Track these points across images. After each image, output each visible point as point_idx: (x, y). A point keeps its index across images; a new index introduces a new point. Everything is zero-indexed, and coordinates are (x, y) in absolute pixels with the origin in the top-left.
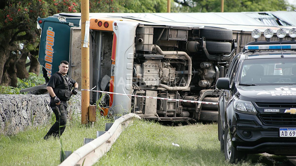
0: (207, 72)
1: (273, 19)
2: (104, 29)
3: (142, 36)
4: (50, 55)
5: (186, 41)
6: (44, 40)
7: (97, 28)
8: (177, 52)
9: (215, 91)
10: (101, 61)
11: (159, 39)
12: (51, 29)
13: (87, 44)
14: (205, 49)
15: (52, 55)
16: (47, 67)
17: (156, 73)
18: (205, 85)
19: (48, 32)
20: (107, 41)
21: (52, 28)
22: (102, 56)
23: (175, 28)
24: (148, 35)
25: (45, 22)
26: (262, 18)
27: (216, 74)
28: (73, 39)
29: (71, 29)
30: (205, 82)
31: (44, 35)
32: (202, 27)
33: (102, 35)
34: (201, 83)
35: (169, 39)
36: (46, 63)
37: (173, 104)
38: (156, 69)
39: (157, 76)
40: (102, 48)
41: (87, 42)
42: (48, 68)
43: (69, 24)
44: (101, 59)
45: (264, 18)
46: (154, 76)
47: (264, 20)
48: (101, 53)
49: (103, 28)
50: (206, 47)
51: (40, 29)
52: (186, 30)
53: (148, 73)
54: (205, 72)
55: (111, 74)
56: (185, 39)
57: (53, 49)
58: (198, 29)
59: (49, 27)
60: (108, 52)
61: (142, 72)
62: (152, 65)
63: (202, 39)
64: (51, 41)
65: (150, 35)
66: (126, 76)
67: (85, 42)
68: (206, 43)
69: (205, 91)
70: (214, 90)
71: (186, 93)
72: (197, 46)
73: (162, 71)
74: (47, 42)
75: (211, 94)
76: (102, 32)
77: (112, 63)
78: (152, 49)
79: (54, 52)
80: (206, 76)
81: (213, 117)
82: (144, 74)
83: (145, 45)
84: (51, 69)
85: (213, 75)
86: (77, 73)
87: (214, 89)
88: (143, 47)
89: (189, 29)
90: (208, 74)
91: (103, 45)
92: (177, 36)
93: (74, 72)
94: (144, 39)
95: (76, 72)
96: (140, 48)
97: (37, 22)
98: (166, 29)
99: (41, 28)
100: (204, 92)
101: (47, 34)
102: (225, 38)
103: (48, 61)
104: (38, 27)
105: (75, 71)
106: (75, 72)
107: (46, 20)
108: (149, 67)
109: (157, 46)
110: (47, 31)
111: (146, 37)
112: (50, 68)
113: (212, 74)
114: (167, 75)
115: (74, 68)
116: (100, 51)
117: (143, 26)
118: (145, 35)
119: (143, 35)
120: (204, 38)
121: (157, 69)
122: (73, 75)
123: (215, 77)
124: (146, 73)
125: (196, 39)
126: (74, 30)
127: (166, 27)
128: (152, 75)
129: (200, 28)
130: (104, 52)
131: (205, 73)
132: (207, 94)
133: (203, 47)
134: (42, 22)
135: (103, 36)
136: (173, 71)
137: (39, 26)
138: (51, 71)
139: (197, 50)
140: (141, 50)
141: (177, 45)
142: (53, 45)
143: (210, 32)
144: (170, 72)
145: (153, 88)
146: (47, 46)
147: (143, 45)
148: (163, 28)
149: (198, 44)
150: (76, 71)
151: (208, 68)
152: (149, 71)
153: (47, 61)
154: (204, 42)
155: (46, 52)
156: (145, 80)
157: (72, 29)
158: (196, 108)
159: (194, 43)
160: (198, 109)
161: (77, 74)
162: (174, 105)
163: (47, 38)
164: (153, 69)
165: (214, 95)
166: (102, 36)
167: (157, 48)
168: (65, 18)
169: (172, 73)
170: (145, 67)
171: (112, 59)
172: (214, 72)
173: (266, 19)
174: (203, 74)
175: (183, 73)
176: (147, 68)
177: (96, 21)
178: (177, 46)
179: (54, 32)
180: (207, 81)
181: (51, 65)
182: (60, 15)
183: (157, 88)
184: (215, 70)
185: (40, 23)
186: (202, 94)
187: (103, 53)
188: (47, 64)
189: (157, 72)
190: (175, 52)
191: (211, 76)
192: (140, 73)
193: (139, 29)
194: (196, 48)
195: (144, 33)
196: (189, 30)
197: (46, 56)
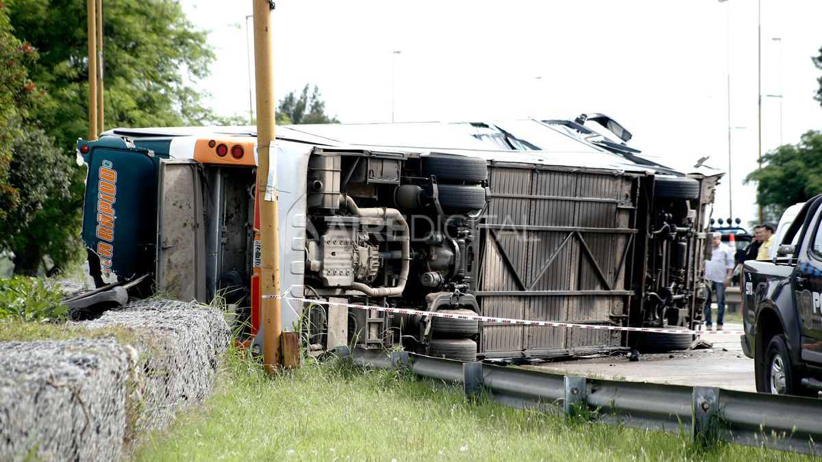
0: (436, 253)
1: (499, 136)
2: (232, 161)
3: (321, 175)
4: (108, 224)
5: (397, 185)
6: (94, 191)
7: (215, 159)
8: (385, 211)
9: (454, 295)
10: (223, 234)
11: (347, 180)
12: (109, 165)
13: (273, 192)
14: (437, 202)
15: (113, 225)
16: (101, 251)
17: (347, 259)
18: (435, 282)
19: (101, 173)
20: (232, 189)
21: (111, 164)
22: (223, 223)
23: (380, 155)
24: (331, 173)
25: (96, 150)
26: (482, 134)
27: (455, 256)
28: (165, 186)
29: (160, 163)
30: (435, 277)
31: (94, 178)
32: (426, 153)
33: (221, 175)
34: (426, 277)
35: (369, 180)
36: (100, 243)
37: (376, 326)
38: (347, 249)
39: (349, 264)
40: (224, 205)
41: (273, 189)
42: (105, 255)
43: (148, 152)
44: (223, 230)
45: (483, 135)
46: (343, 264)
47: (483, 137)
48: (221, 217)
49: (229, 159)
50: (439, 198)
51: (84, 165)
52: (397, 161)
53: (332, 258)
54: (431, 253)
55: (254, 264)
56: (395, 180)
57: (113, 211)
58: (418, 157)
59: (104, 162)
60: (234, 213)
61: (321, 257)
62: (339, 239)
63: (430, 180)
64: (109, 191)
65: (335, 173)
66: (291, 265)
67: (268, 189)
68: (438, 188)
69: (437, 295)
70: (452, 293)
71: (393, 301)
72: (419, 196)
73: (358, 254)
74: (100, 196)
75: (447, 302)
76: (221, 167)
77: (255, 238)
78: (338, 204)
79: (115, 217)
80: (433, 263)
81: (455, 353)
82: (326, 261)
83: (326, 195)
84: (111, 255)
85: (449, 260)
86: (174, 262)
87: (450, 291)
88: (323, 200)
89: (404, 159)
90: (438, 257)
91: (226, 198)
92: (382, 174)
93: (167, 260)
94: (324, 183)
95: (171, 260)
96: (317, 203)
97: (77, 150)
98: (362, 158)
99: (87, 164)
100: (436, 298)
101: (100, 176)
102: (475, 177)
103: (105, 239)
104: (80, 160)
105: (169, 259)
106: (169, 261)
107: (96, 145)
108: (333, 245)
109: (349, 198)
110: (101, 169)
111: (328, 176)
112: (108, 254)
113: (446, 257)
114: (365, 263)
115: (167, 250)
116: (218, 212)
117: (321, 153)
118: (327, 172)
119: (322, 172)
120: (434, 178)
121: (349, 248)
122: (165, 268)
123: (452, 263)
124: (329, 258)
125: (413, 180)
126: (167, 165)
127: (364, 155)
128: (341, 261)
129: (422, 155)
130: (227, 214)
131: (432, 257)
132: (440, 302)
133: (434, 197)
134: (88, 150)
135: (225, 179)
136: (375, 252)
137: (82, 159)
138: (110, 261)
139: (420, 204)
140: (318, 206)
141: (375, 195)
142: (114, 201)
143: (444, 163)
144: (369, 255)
145: (338, 292)
146: (102, 203)
147: (322, 195)
148: (356, 157)
149: (422, 192)
150: (173, 258)
151: (439, 245)
152: (333, 254)
153: (101, 237)
154: (435, 186)
155: (100, 218)
156: (328, 275)
157: (163, 163)
158: (421, 333)
159: (413, 189)
160: (426, 336)
161: (173, 266)
162: (379, 329)
163: (101, 186)
164: (341, 248)
165: (453, 303)
166: (223, 179)
167: (349, 202)
168: (132, 139)
169: (374, 257)
170: (326, 244)
171: (255, 229)
172: (450, 253)
173: (487, 136)
174: (429, 257)
175: (392, 256)
176: (329, 247)
177: (212, 143)
178: (376, 197)
179: (115, 173)
180: (439, 274)
181: (111, 248)
182: (115, 132)
183: (344, 292)
184: (452, 248)
185: (83, 152)
186: (431, 302)
187: (225, 216)
188: (102, 246)
189: (349, 256)
190: (380, 210)
191: (446, 262)
192: (316, 260)
193: (314, 160)
194: (417, 200)
195: (325, 167)
196: (402, 161)
197: (98, 228)
